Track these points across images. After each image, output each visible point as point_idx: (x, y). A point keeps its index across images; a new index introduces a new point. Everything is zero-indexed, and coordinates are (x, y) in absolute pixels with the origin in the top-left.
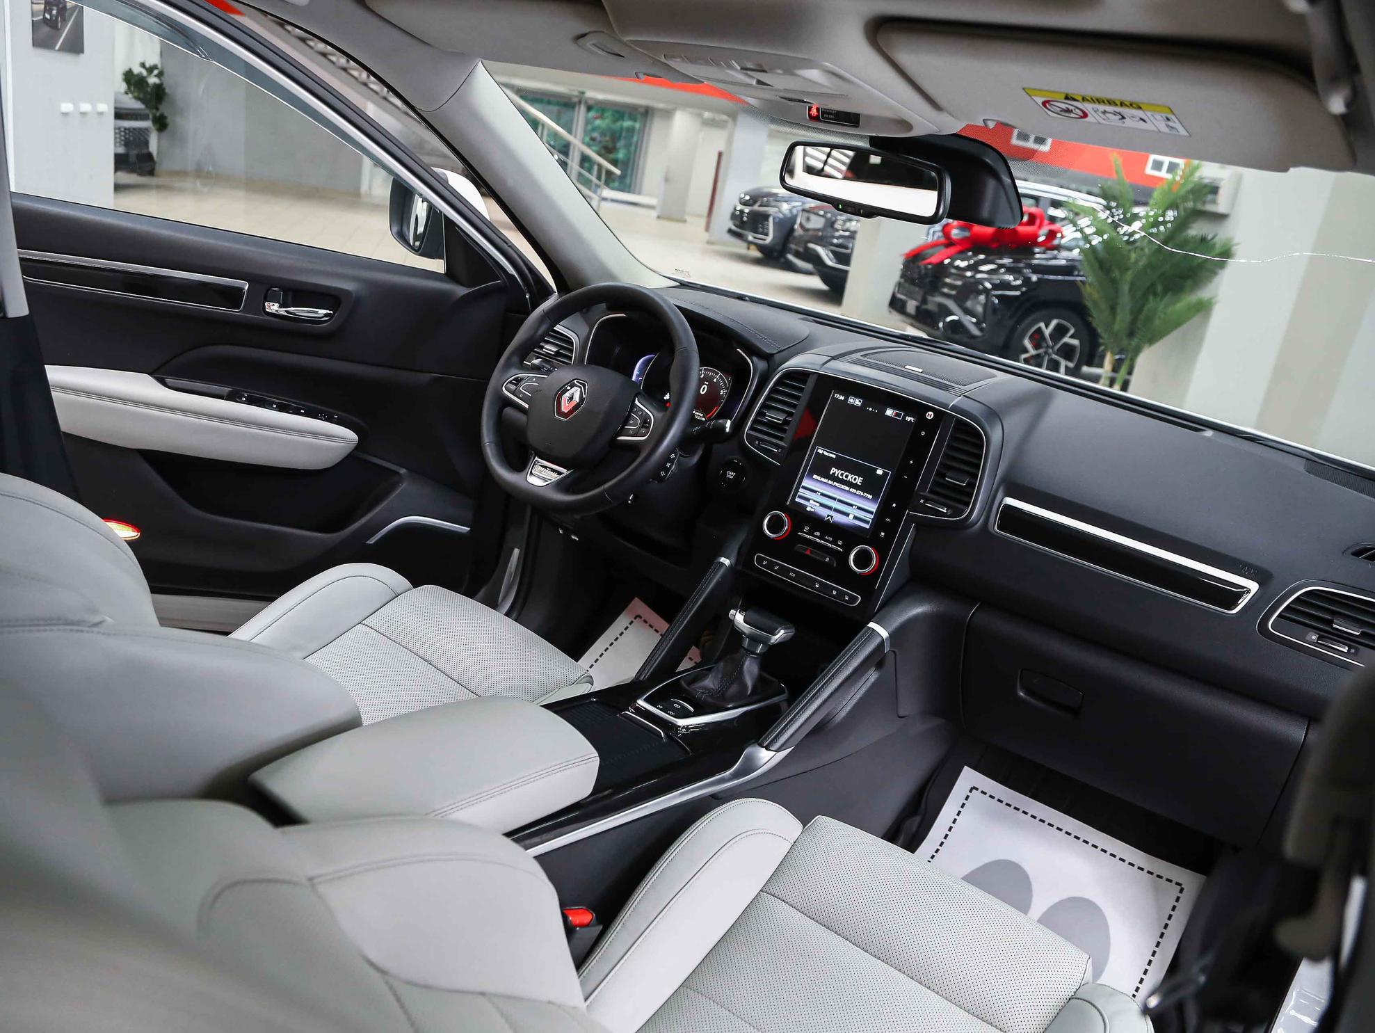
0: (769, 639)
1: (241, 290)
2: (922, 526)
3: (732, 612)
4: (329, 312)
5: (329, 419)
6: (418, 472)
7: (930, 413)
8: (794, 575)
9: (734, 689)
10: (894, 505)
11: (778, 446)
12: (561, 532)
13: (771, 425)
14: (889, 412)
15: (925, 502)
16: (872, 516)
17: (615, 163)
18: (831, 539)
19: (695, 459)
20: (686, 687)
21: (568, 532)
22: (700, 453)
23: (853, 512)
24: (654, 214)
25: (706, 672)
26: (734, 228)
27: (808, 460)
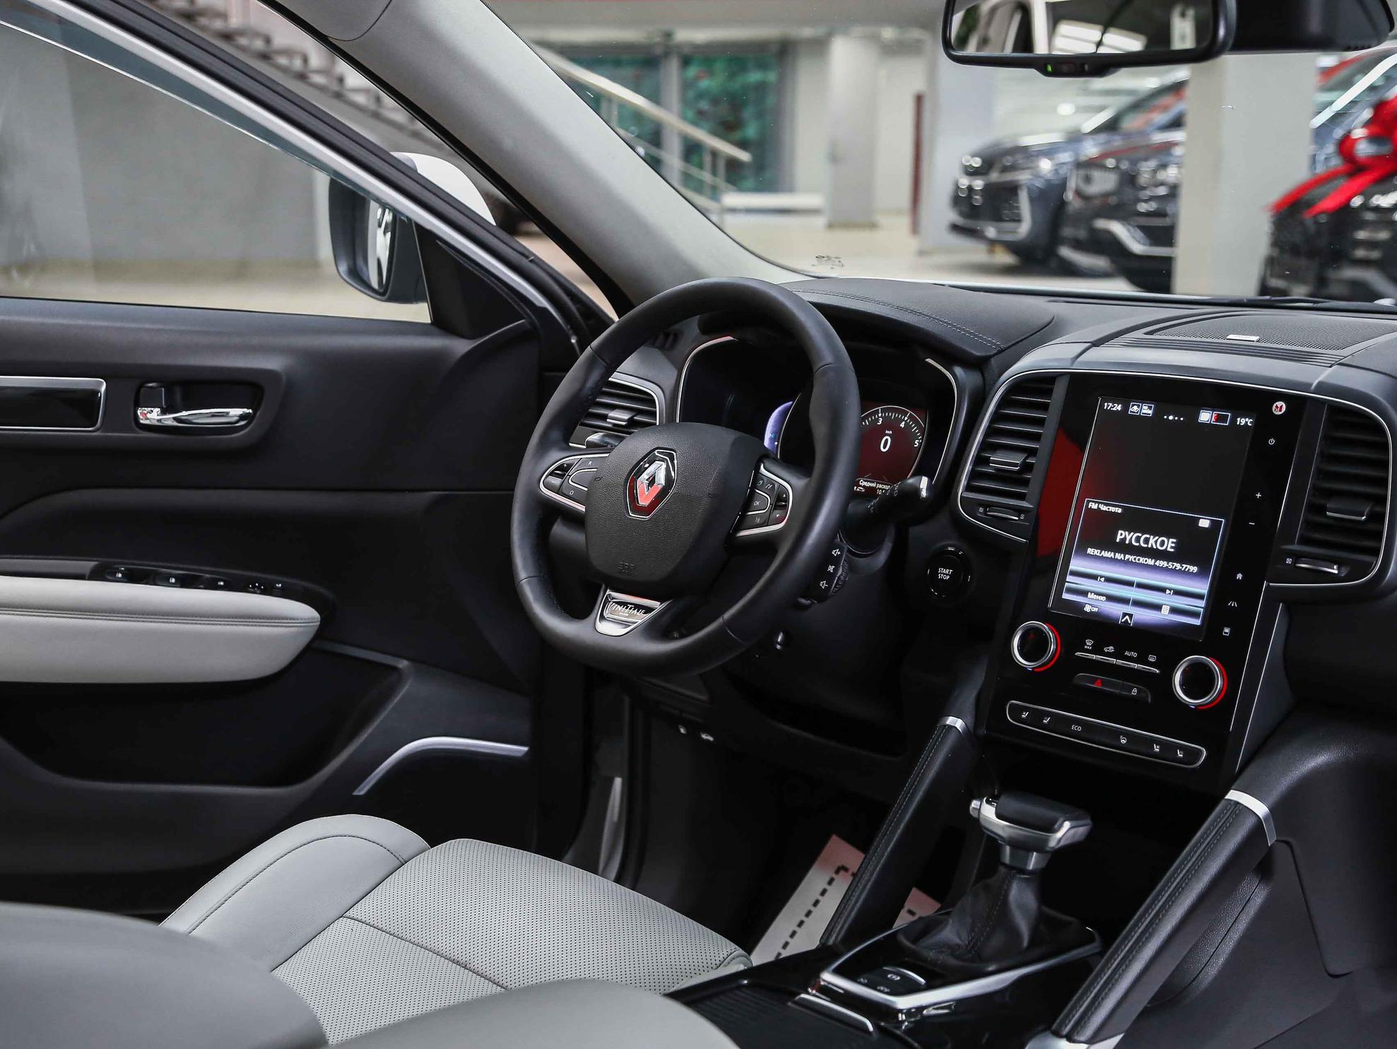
0: (1046, 841)
1: (95, 393)
2: (1295, 603)
3: (975, 804)
4: (246, 411)
5: (268, 590)
6: (427, 662)
7: (1279, 404)
8: (1079, 729)
9: (997, 941)
10: (1239, 576)
11: (1018, 511)
12: (682, 731)
13: (1002, 476)
14: (1205, 416)
15: (1295, 562)
16: (1202, 603)
17: (743, 145)
18: (1135, 655)
19: (882, 558)
20: (913, 946)
21: (695, 729)
22: (887, 547)
23: (1168, 600)
24: (820, 221)
25: (945, 917)
26: (959, 220)
27: (1073, 526)
